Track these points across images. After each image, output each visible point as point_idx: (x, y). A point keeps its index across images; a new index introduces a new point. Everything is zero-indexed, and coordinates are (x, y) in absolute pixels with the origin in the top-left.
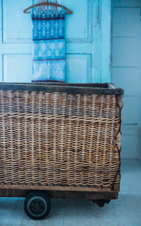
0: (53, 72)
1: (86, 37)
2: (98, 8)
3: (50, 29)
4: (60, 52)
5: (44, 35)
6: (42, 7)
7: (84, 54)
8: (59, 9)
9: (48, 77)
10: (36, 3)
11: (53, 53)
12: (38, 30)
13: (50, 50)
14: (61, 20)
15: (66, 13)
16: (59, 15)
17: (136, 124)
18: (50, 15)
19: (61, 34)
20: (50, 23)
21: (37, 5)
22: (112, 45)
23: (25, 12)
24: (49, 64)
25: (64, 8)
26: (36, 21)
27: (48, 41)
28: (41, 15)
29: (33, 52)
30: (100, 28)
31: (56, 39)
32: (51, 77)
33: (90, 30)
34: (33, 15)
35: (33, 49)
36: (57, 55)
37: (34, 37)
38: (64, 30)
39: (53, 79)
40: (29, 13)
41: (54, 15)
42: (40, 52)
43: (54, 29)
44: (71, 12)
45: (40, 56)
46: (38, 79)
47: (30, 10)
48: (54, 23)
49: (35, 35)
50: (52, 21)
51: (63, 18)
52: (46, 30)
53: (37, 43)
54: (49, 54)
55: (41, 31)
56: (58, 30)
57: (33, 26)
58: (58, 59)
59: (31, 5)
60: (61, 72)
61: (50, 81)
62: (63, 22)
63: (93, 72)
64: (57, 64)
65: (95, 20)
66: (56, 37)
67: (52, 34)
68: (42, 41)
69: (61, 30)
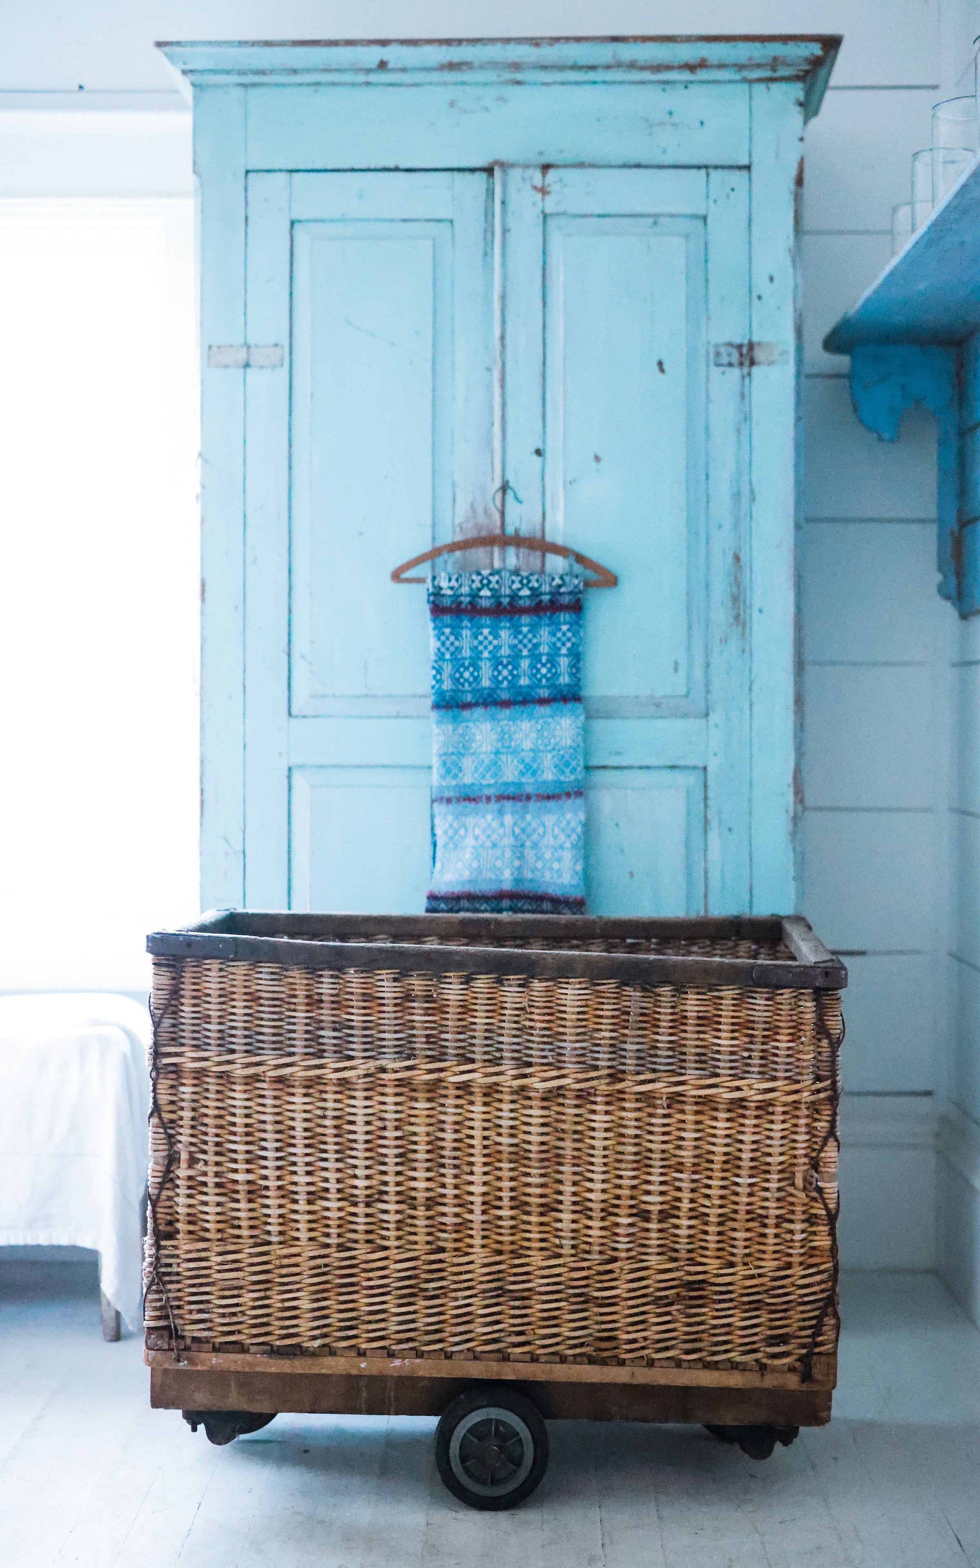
0: (530, 854)
1: (682, 691)
2: (737, 558)
3: (516, 656)
4: (563, 764)
5: (486, 683)
6: (479, 555)
7: (673, 767)
8: (557, 564)
9: (506, 879)
10: (447, 537)
11: (529, 769)
12: (458, 662)
13: (516, 752)
14: (564, 616)
15: (587, 584)
16: (556, 593)
17: (928, 1093)
18: (514, 596)
19: (565, 679)
20: (516, 630)
21: (453, 547)
22: (800, 727)
23: (396, 576)
24: (508, 819)
25: (580, 559)
26: (447, 619)
27: (507, 712)
28: (475, 595)
29: (435, 762)
30: (746, 651)
31: (542, 702)
32: (518, 881)
33: (699, 661)
34: (437, 593)
35: (435, 748)
36: (549, 776)
37: (441, 693)
38: (576, 656)
39: (527, 887)
40: (420, 580)
41: (535, 593)
42: (467, 763)
43: (535, 657)
44: (610, 580)
45: (468, 779)
46: (457, 889)
47: (423, 570)
48: (533, 629)
49: (447, 685)
50: (525, 619)
51: (577, 607)
52: (497, 663)
53: (455, 719)
54: (510, 773)
55: (475, 663)
56: (552, 660)
57: (433, 644)
58: (548, 798)
59: (426, 547)
60: (567, 855)
61: (513, 896)
62: (577, 625)
63: (715, 854)
64: (549, 820)
65: (721, 615)
66: (544, 693)
67: (524, 681)
68: (479, 711)
69: (564, 662)
